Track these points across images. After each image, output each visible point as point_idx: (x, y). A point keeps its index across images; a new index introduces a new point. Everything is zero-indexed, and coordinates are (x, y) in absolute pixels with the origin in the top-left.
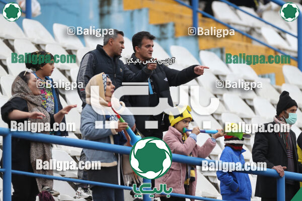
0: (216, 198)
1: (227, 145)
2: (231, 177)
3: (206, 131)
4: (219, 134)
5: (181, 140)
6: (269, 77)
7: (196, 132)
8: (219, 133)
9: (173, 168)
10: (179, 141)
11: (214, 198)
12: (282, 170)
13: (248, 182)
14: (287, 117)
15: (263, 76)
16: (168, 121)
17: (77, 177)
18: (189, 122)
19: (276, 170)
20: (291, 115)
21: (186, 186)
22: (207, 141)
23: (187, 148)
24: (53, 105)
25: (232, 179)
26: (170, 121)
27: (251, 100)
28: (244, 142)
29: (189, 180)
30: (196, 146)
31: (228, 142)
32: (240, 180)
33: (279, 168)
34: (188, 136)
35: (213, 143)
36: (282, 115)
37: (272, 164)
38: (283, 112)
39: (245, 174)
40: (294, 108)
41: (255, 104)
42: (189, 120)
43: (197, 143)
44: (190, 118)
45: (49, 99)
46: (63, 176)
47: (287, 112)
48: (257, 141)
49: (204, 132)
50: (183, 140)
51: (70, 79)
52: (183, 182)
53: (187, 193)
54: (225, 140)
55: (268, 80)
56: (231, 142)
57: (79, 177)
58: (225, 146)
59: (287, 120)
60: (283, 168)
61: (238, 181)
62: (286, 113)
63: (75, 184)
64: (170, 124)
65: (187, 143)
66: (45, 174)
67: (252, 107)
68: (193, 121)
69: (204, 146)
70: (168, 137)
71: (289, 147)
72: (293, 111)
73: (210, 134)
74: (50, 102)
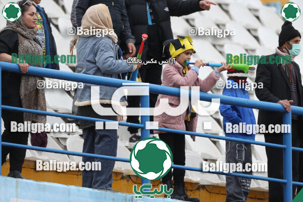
0: (218, 134)
1: (230, 78)
2: (234, 112)
3: (210, 64)
4: (224, 68)
5: (182, 73)
6: (275, 6)
7: (199, 65)
8: (223, 66)
9: (173, 103)
10: (179, 74)
11: (216, 134)
12: (289, 104)
13: (252, 118)
14: (291, 48)
15: (268, 5)
16: (169, 53)
17: (71, 112)
18: (191, 54)
19: (282, 104)
20: (295, 46)
21: (186, 122)
22: (211, 74)
23: (188, 81)
24: (44, 37)
25: (236, 114)
26: (171, 53)
27: (256, 30)
28: (249, 75)
29: (189, 115)
30: (198, 79)
31: (231, 75)
32: (244, 115)
33: (285, 102)
34: (189, 69)
35: (217, 77)
36: (284, 46)
37: (277, 98)
38: (286, 43)
39: (249, 109)
40: (298, 38)
41: (260, 34)
42: (191, 52)
43: (199, 77)
44: (192, 50)
45: (40, 31)
46: (56, 111)
47: (291, 43)
48: (260, 74)
49: (208, 65)
50: (183, 73)
51: (63, 8)
52: (183, 118)
53: (187, 129)
54: (228, 73)
55: (273, 9)
56: (234, 75)
57: (73, 113)
58: (228, 79)
59: (290, 51)
60: (290, 103)
61: (242, 116)
62: (289, 44)
63: (69, 119)
64: (171, 56)
65: (188, 76)
66: (36, 109)
67: (257, 38)
68: (195, 52)
69: (207, 80)
70: (167, 69)
71: (293, 81)
72: (297, 42)
73: (213, 67)
74: (41, 35)
